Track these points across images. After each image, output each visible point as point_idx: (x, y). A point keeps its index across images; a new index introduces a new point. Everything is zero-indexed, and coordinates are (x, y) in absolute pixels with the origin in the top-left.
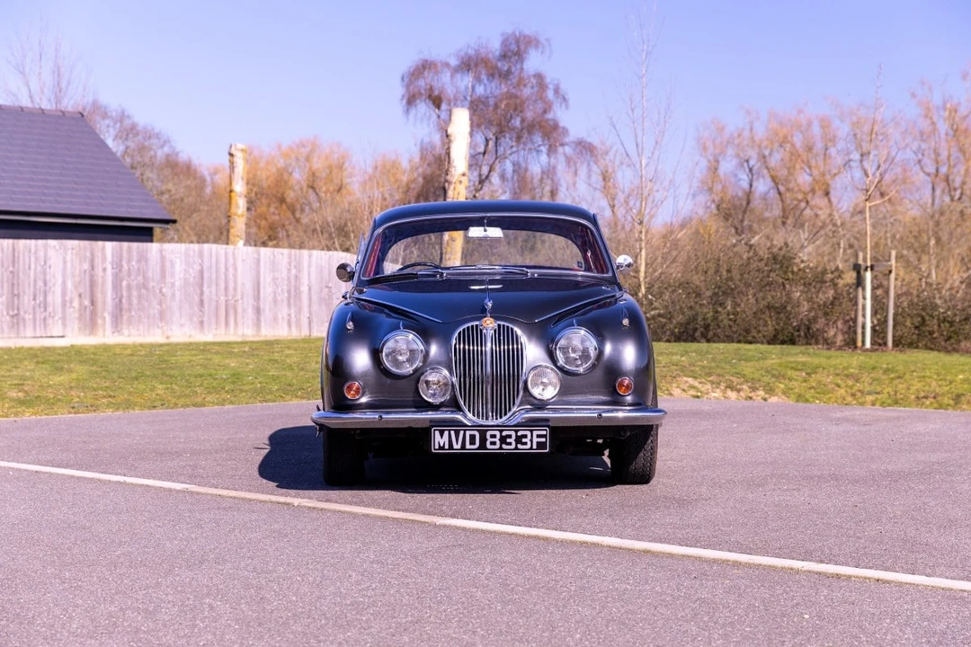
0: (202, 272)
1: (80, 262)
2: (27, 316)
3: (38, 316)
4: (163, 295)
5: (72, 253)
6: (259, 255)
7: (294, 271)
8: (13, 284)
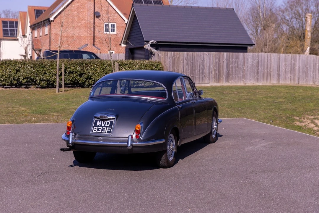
0: (258, 62)
1: (215, 60)
2: (197, 76)
3: (200, 76)
4: (244, 70)
5: (212, 56)
6: (280, 56)
7: (293, 62)
8: (192, 66)
